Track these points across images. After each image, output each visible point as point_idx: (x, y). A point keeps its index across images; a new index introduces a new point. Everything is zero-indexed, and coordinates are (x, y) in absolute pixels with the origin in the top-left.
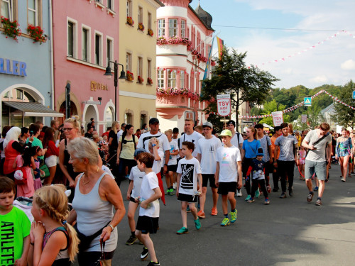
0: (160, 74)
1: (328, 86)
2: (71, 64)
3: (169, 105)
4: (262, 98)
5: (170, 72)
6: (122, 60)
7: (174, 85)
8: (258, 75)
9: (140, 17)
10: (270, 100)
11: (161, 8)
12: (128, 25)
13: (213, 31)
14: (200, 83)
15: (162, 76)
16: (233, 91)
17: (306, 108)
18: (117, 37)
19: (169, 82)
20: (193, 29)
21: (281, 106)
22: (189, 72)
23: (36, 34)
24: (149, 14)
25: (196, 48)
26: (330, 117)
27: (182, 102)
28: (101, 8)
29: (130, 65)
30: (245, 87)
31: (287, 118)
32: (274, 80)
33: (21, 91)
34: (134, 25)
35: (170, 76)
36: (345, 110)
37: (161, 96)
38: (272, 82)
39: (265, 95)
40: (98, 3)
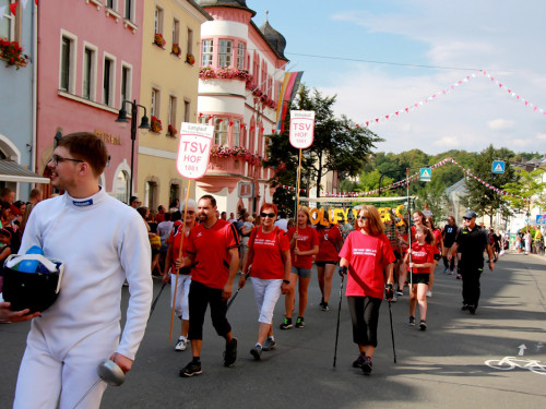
1: (458, 152)
2: (64, 101)
3: (216, 172)
4: (356, 167)
5: (219, 121)
6: (145, 101)
7: (224, 143)
8: (353, 132)
9: (176, 34)
10: (370, 169)
11: (208, 23)
12: (156, 46)
13: (287, 61)
14: (264, 139)
16: (314, 153)
17: (423, 185)
18: (138, 64)
19: (217, 135)
20: (256, 57)
21: (387, 180)
22: (247, 122)
23: (10, 53)
24: (190, 31)
25: (259, 86)
26: (458, 199)
28: (114, 17)
29: (156, 108)
30: (332, 150)
32: (376, 140)
34: (165, 47)
35: (217, 128)
36: (480, 188)
38: (373, 143)
39: (361, 161)
40: (110, 11)
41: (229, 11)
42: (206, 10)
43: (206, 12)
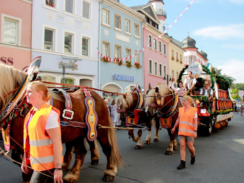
2: (150, 76)
6: (170, 74)
9: (177, 56)
11: (185, 52)
12: (172, 60)
13: (208, 60)
18: (168, 65)
20: (199, 60)
23: (137, 66)
24: (181, 55)
29: (173, 76)
33: (133, 87)
34: (175, 60)
40: (160, 52)
41: (191, 49)
43: (184, 50)
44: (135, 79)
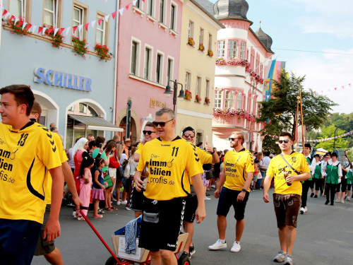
0: (218, 94)
2: (132, 81)
3: (225, 125)
4: (319, 122)
5: (227, 93)
6: (182, 80)
7: (231, 106)
8: (317, 100)
9: (201, 38)
10: (329, 124)
11: (222, 30)
12: (189, 46)
13: (273, 53)
14: (257, 104)
15: (220, 96)
16: (290, 114)
18: (178, 57)
19: (226, 102)
20: (253, 51)
21: (340, 131)
22: (246, 93)
23: (102, 52)
24: (210, 35)
25: (254, 70)
27: (238, 122)
28: (164, 28)
29: (189, 84)
31: (345, 144)
32: (332, 105)
33: (86, 105)
34: (195, 46)
35: (227, 97)
37: (218, 116)
38: (330, 107)
39: (322, 119)
40: (161, 24)
41: (236, 22)
42: (221, 22)
43: (220, 23)
44: (92, 87)
